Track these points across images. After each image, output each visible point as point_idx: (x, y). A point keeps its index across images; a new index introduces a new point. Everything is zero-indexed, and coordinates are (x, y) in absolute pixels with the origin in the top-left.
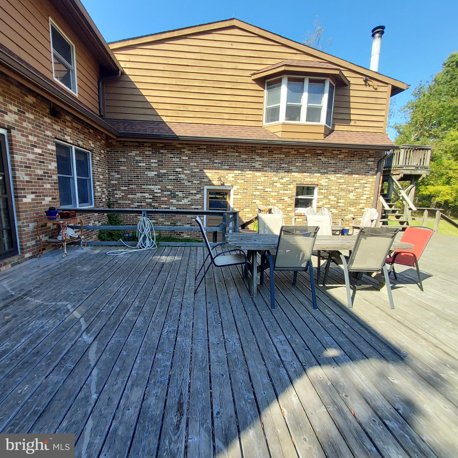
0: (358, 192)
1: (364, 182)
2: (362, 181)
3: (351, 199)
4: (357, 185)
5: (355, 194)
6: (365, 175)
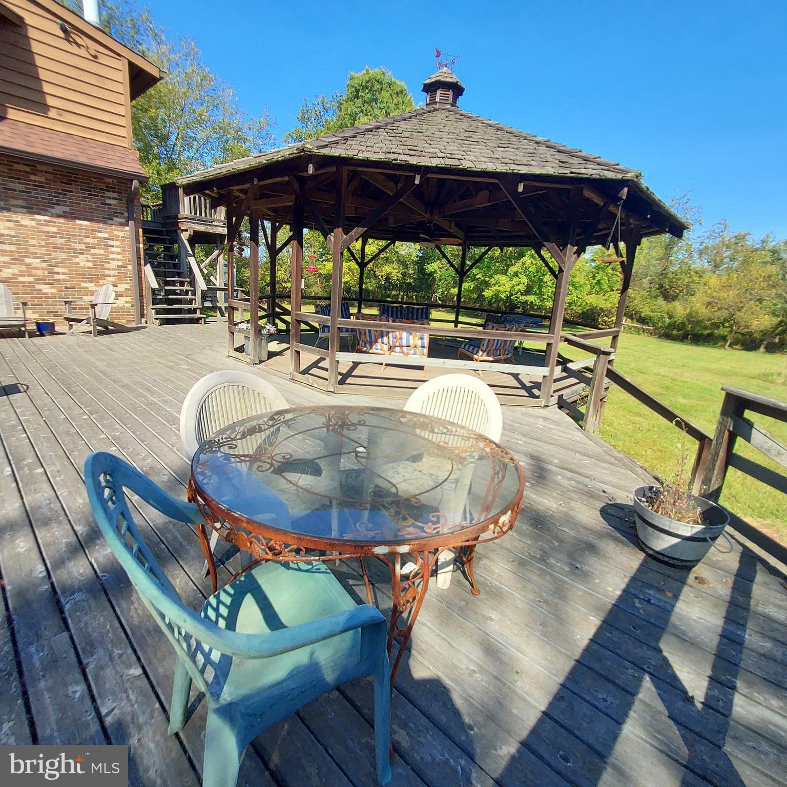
3: (83, 267)
4: (90, 240)
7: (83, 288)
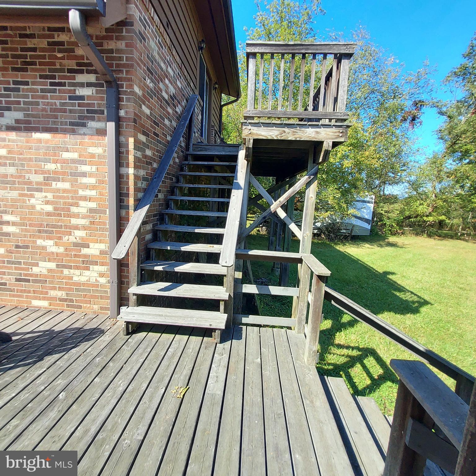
0: (58, 190)
2: (66, 155)
3: (40, 213)
4: (51, 166)
5: (50, 196)
6: (73, 132)
7: (39, 247)
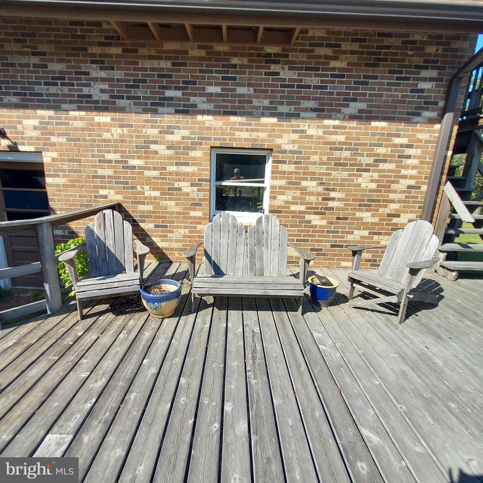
0: (384, 171)
1: (405, 141)
2: (397, 141)
3: (364, 190)
4: (382, 151)
6: (408, 121)
7: (357, 219)
